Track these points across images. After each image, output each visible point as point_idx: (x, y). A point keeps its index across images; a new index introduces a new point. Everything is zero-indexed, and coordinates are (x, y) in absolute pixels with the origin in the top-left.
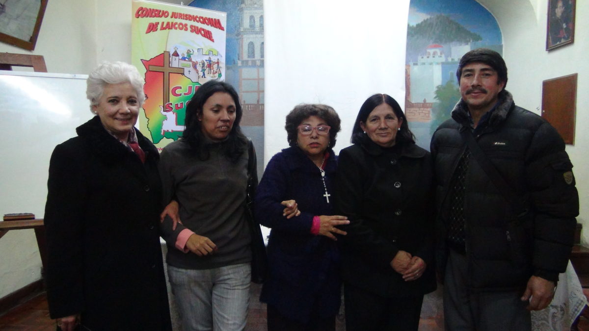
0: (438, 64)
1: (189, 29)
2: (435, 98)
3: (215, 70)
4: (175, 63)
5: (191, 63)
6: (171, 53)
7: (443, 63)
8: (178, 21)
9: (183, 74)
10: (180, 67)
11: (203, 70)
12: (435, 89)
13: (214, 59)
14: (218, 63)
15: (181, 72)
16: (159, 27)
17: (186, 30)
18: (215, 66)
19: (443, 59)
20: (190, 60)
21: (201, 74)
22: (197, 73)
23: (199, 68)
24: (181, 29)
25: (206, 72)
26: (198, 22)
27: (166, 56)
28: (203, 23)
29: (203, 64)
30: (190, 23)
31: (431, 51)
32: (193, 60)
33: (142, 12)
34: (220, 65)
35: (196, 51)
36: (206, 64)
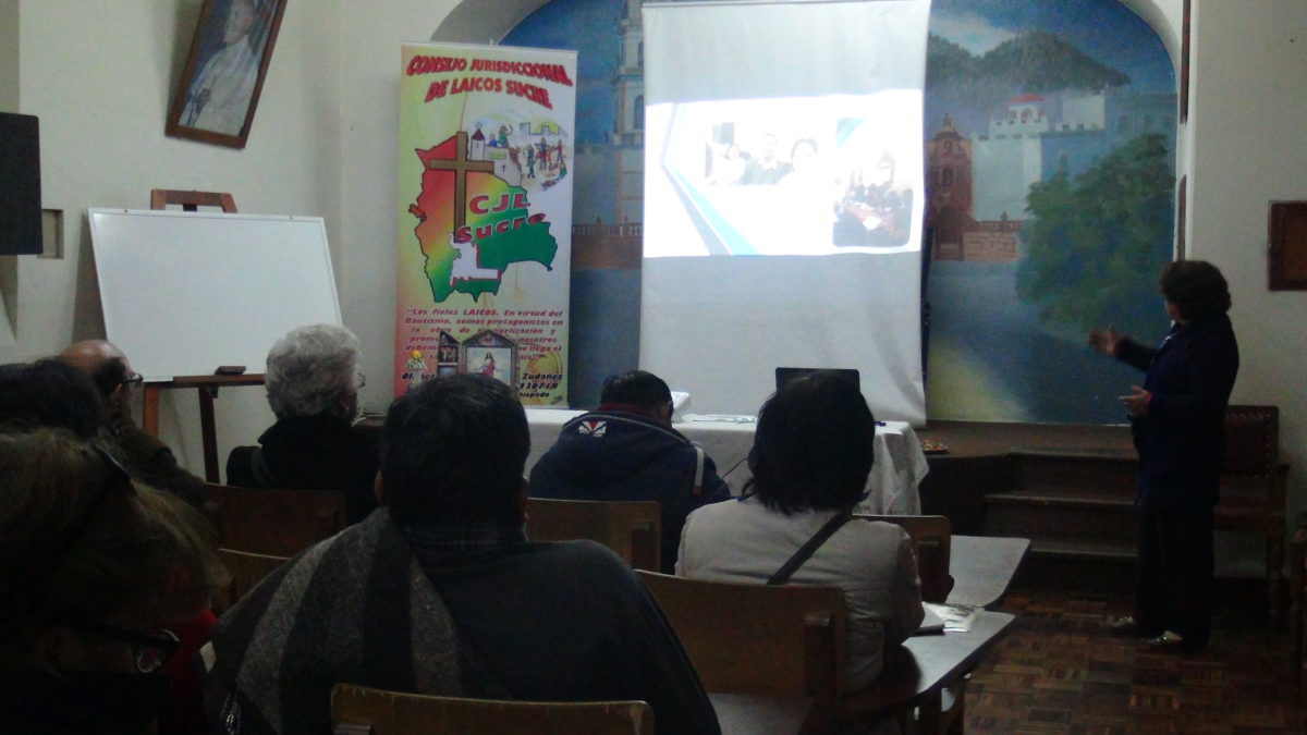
0: (1033, 136)
1: (505, 88)
2: (1027, 210)
3: (554, 162)
4: (478, 152)
5: (507, 151)
6: (471, 133)
7: (1043, 136)
8: (484, 74)
9: (492, 172)
10: (487, 158)
11: (531, 163)
12: (1027, 192)
13: (552, 141)
14: (559, 148)
15: (488, 168)
16: (449, 88)
17: (499, 89)
18: (554, 154)
19: (1044, 127)
20: (505, 144)
24: (488, 89)
25: (535, 168)
26: (520, 73)
27: (461, 140)
28: (532, 74)
29: (531, 152)
30: (505, 77)
31: (1019, 109)
32: (512, 144)
33: (420, 65)
34: (564, 152)
35: (517, 129)
36: (536, 151)
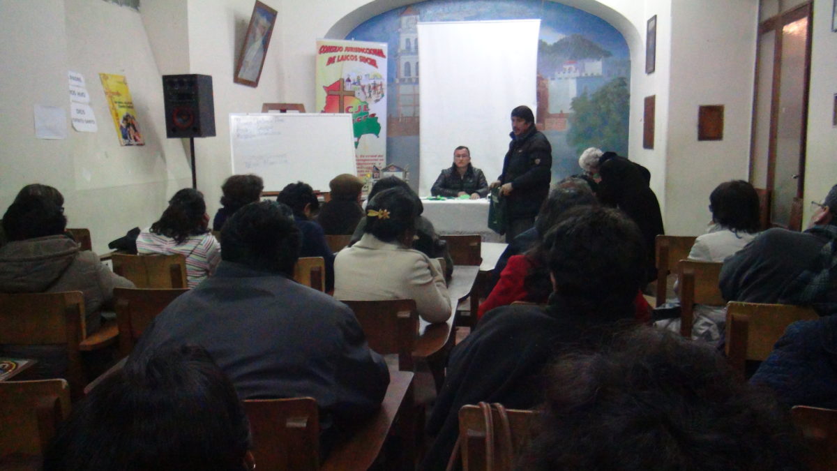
0: (573, 78)
1: (359, 59)
2: (571, 108)
3: (379, 91)
4: (348, 87)
5: (359, 87)
6: (346, 79)
7: (577, 78)
8: (350, 53)
9: (354, 96)
10: (352, 90)
11: (370, 92)
12: (571, 101)
13: (378, 82)
14: (381, 85)
15: (352, 94)
16: (336, 59)
17: (356, 60)
18: (379, 88)
19: (578, 74)
20: (359, 84)
21: (368, 95)
22: (365, 93)
23: (366, 90)
24: (352, 60)
25: (372, 93)
26: (365, 53)
27: (341, 82)
28: (370, 53)
29: (370, 87)
30: (359, 54)
31: (567, 67)
32: (362, 84)
33: (325, 49)
34: (383, 87)
35: (364, 77)
36: (372, 86)
